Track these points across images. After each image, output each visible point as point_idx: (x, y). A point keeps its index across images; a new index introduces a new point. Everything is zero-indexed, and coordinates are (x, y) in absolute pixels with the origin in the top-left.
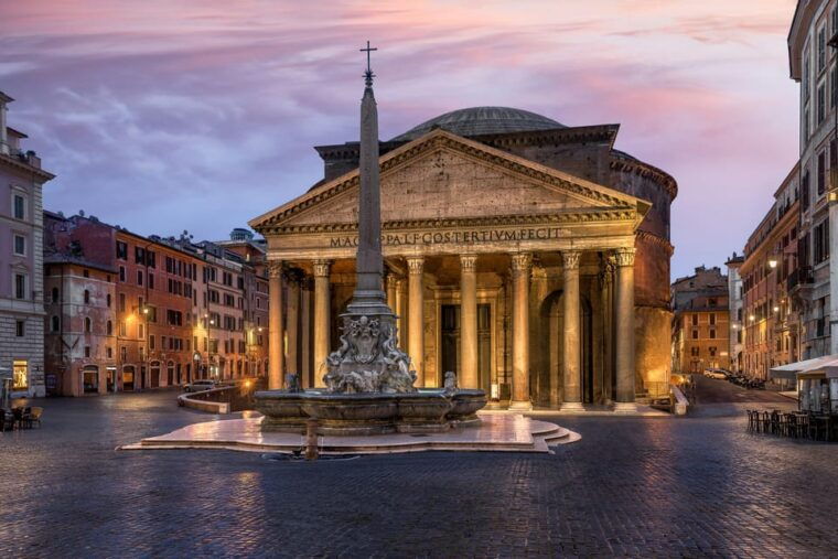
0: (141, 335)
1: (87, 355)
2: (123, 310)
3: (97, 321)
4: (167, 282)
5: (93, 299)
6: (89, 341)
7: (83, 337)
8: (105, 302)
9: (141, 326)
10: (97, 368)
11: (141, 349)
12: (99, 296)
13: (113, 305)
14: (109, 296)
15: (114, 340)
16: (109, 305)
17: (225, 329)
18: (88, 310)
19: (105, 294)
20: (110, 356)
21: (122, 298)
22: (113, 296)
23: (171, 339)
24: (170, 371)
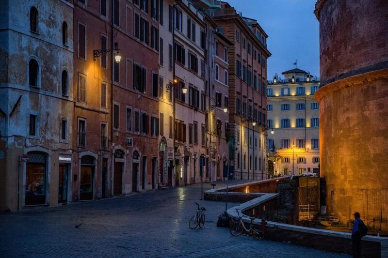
0: (103, 105)
1: (32, 132)
2: (82, 55)
3: (48, 69)
4: (133, 17)
5: (42, 26)
6: (36, 105)
7: (26, 96)
8: (59, 34)
9: (104, 86)
10: (45, 155)
11: (104, 126)
12: (51, 23)
13: (70, 42)
14: (65, 25)
15: (70, 106)
16: (64, 41)
17: (191, 107)
18: (36, 45)
19: (60, 20)
20: (64, 137)
21: (81, 32)
22: (70, 27)
23: (137, 113)
24: (135, 165)
